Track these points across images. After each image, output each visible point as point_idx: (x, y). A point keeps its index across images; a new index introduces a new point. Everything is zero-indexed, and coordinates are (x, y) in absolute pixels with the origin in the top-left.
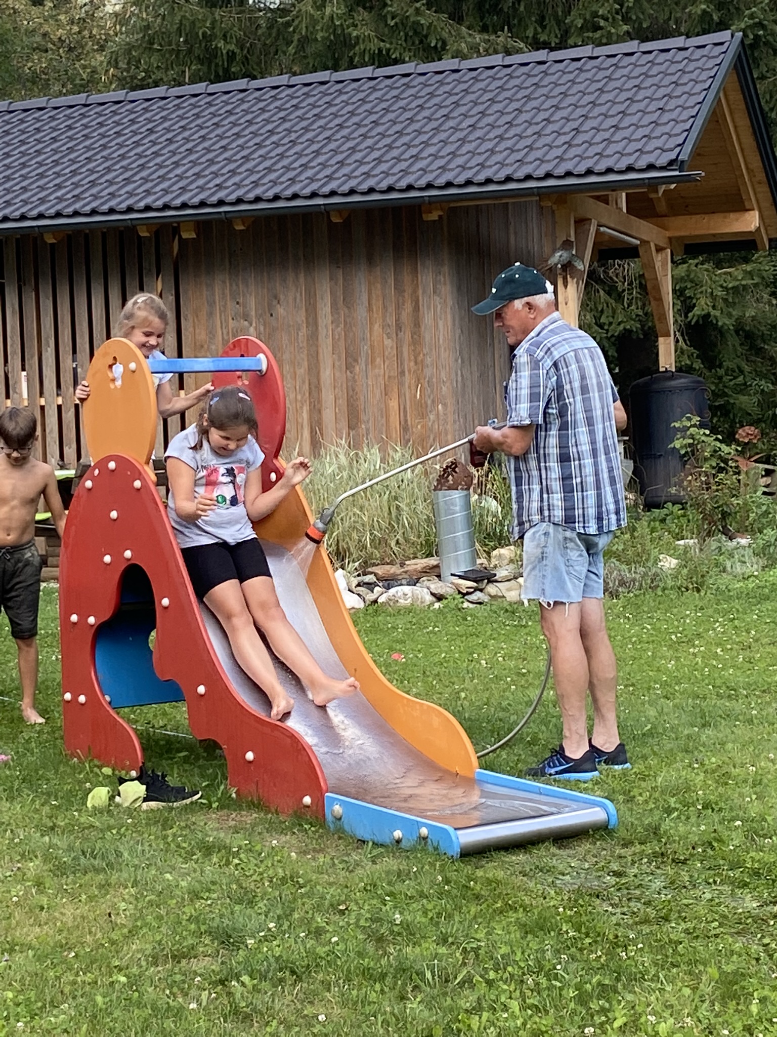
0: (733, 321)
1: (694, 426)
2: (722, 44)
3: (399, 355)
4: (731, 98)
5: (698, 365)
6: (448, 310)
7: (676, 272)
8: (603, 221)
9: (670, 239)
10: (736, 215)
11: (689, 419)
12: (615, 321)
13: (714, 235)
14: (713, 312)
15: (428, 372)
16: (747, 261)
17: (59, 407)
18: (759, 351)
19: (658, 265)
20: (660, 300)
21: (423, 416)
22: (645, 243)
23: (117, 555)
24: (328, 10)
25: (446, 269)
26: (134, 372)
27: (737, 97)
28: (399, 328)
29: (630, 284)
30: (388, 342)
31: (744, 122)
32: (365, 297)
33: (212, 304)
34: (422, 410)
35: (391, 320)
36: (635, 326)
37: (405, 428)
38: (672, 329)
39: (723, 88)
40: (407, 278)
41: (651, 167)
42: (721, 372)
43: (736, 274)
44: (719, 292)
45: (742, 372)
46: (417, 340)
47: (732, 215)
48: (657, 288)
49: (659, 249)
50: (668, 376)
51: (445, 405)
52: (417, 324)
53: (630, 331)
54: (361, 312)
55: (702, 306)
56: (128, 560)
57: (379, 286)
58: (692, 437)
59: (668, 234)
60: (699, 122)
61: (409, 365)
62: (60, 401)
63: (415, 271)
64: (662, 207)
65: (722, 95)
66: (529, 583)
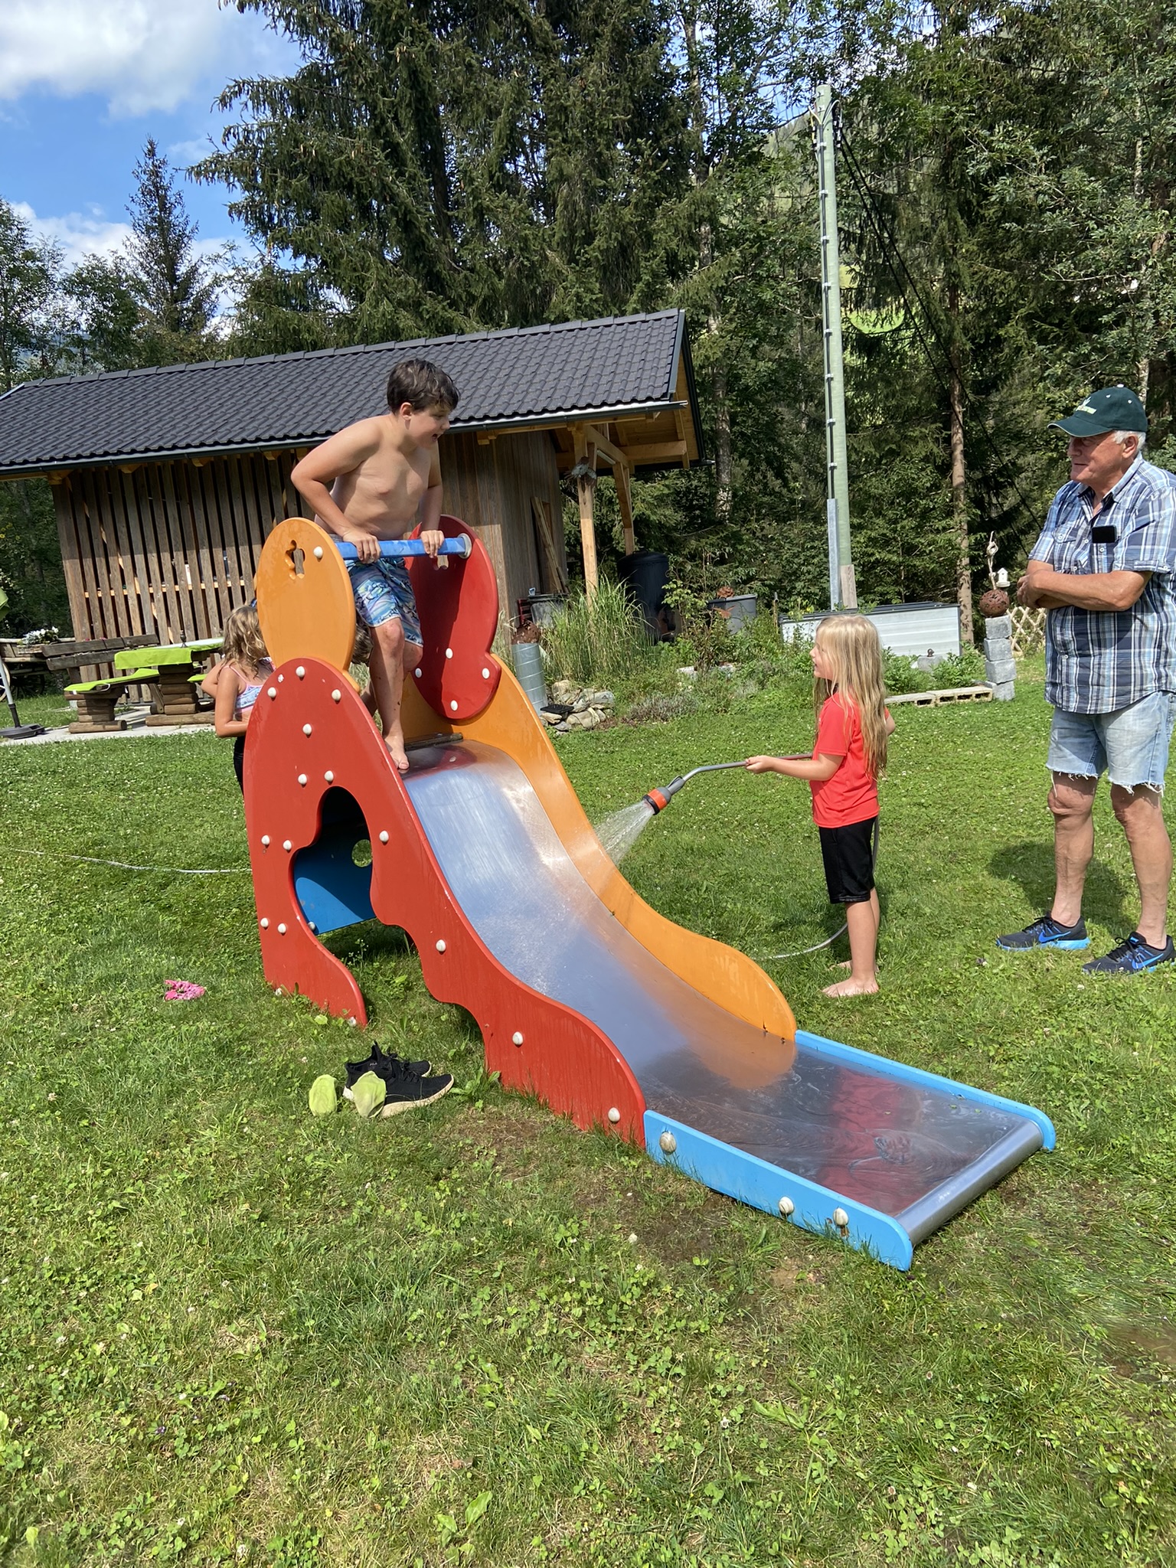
2: (672, 318)
10: (673, 444)
13: (656, 458)
17: (216, 590)
19: (625, 479)
20: (626, 502)
22: (618, 463)
23: (316, 775)
24: (381, 309)
26: (320, 559)
40: (469, 489)
41: (649, 398)
47: (669, 444)
48: (624, 495)
49: (624, 469)
56: (330, 782)
58: (678, 595)
59: (628, 458)
62: (216, 585)
63: (474, 483)
64: (624, 438)
66: (1132, 768)
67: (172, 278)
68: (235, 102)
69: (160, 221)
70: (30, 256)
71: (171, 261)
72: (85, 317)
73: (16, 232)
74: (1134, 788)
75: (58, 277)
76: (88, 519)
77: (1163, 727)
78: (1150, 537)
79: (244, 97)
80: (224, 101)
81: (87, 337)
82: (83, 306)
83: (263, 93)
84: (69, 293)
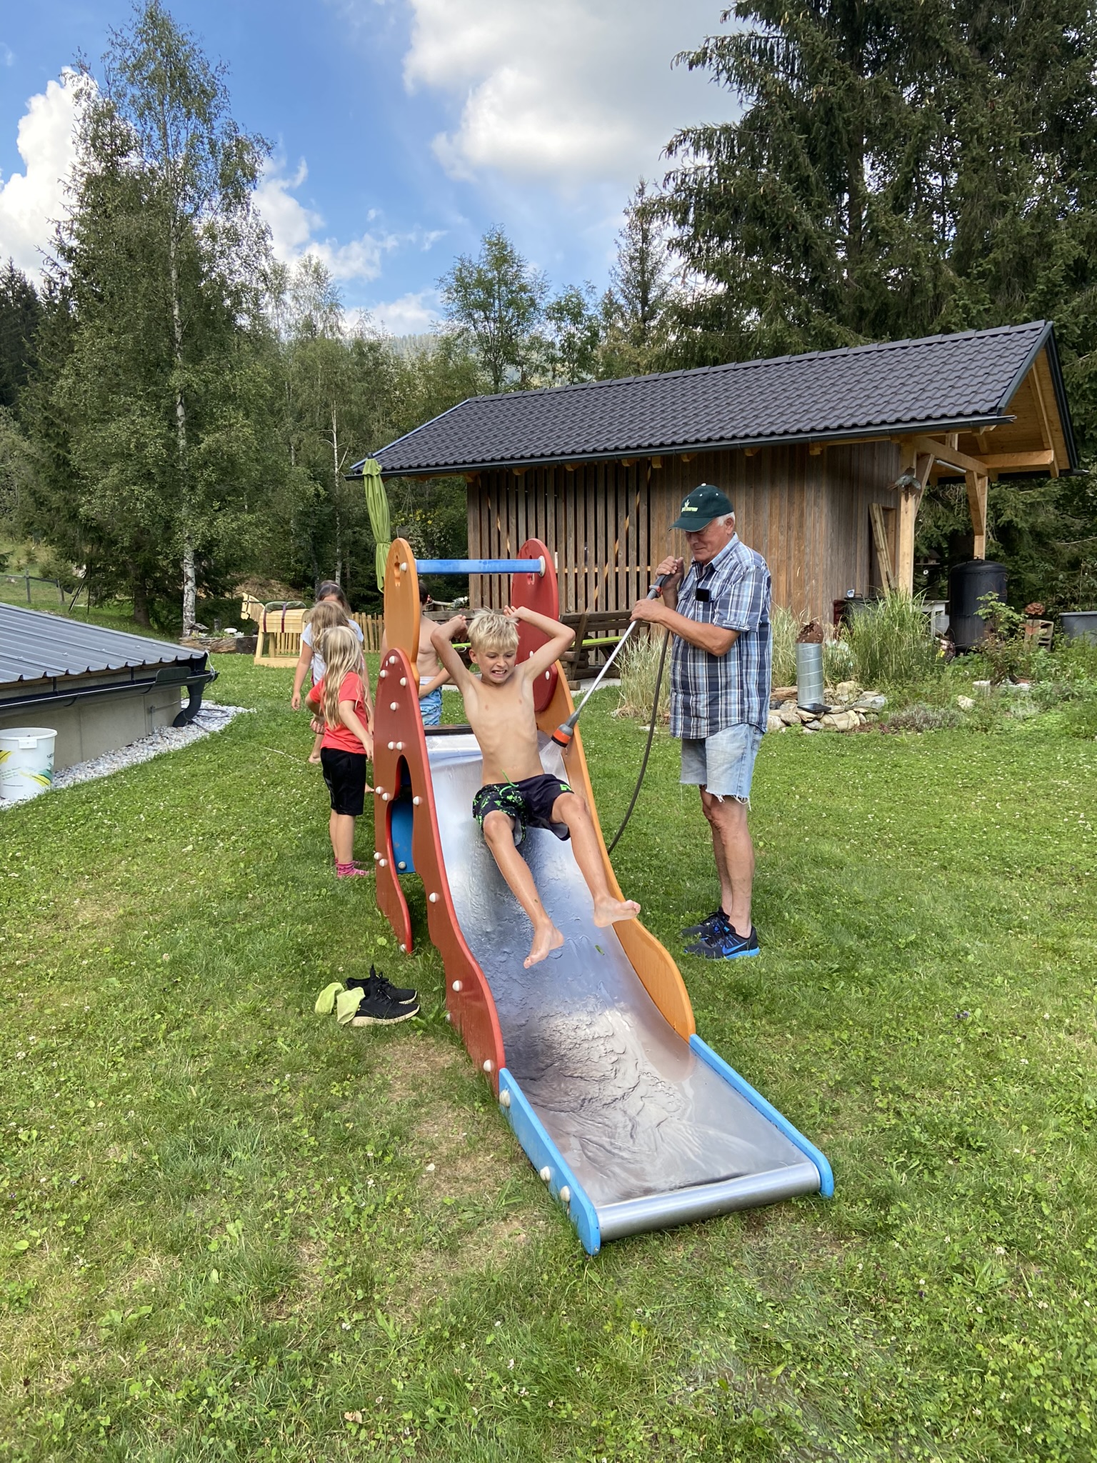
0: (1028, 525)
1: (994, 600)
2: (1037, 329)
3: (788, 545)
4: (1040, 369)
5: (1002, 553)
6: (823, 516)
7: (991, 493)
8: (940, 456)
9: (988, 470)
10: (1038, 453)
11: (991, 595)
12: (947, 524)
13: (1020, 467)
14: (1015, 519)
15: (807, 558)
16: (1040, 485)
18: (1045, 544)
19: (978, 487)
20: (978, 510)
21: (802, 587)
22: (970, 472)
25: (824, 489)
27: (1045, 369)
28: (789, 528)
29: (960, 500)
30: (781, 538)
31: (1048, 386)
32: (768, 507)
33: (669, 511)
34: (801, 583)
35: (784, 523)
36: (958, 527)
37: (789, 595)
38: (985, 529)
39: (1034, 360)
40: (796, 496)
41: (976, 413)
42: (1017, 558)
43: (1034, 494)
44: (1021, 506)
45: (1032, 558)
46: (800, 537)
47: (1034, 453)
48: (976, 503)
49: (980, 477)
50: (980, 563)
51: (817, 581)
52: (801, 526)
53: (958, 531)
54: (765, 516)
55: (1008, 515)
57: (778, 500)
58: (992, 607)
59: (987, 467)
60: (1015, 381)
61: (794, 552)
63: (802, 490)
64: (984, 447)
65: (1034, 365)
66: (723, 781)
67: (644, 301)
68: (680, 149)
69: (642, 251)
70: (523, 288)
71: (645, 287)
72: (560, 338)
73: (516, 269)
74: (725, 797)
75: (543, 305)
76: (489, 511)
77: (749, 751)
78: (734, 603)
79: (688, 143)
80: (670, 150)
81: (559, 354)
82: (559, 329)
83: (704, 140)
84: (550, 318)
